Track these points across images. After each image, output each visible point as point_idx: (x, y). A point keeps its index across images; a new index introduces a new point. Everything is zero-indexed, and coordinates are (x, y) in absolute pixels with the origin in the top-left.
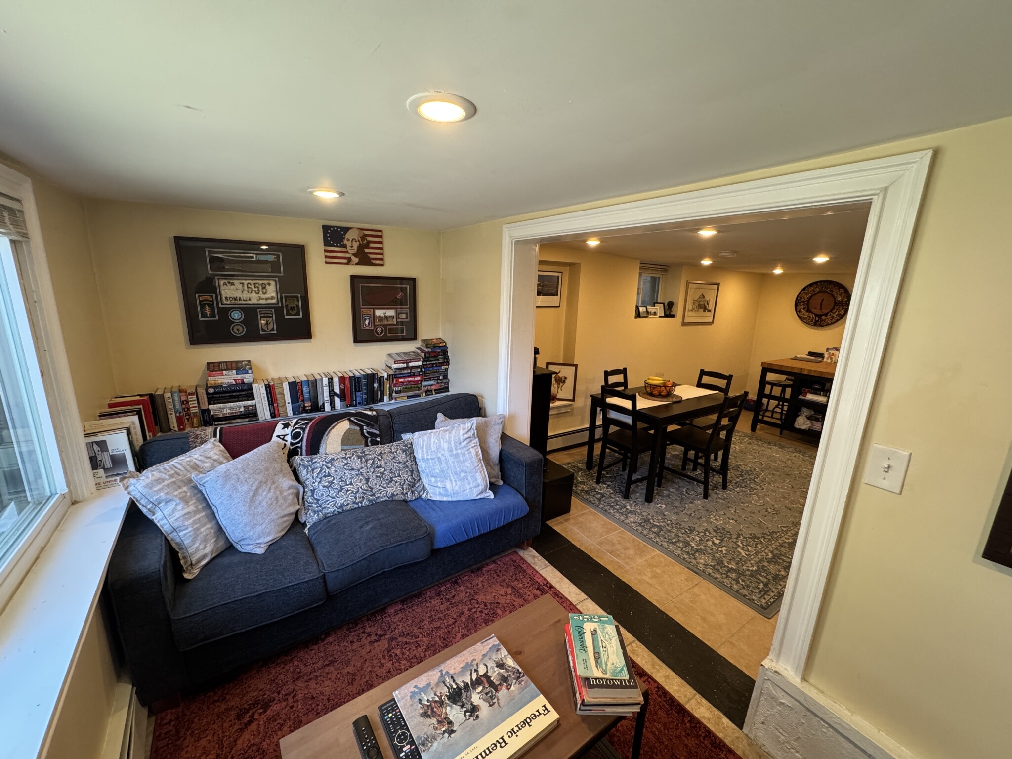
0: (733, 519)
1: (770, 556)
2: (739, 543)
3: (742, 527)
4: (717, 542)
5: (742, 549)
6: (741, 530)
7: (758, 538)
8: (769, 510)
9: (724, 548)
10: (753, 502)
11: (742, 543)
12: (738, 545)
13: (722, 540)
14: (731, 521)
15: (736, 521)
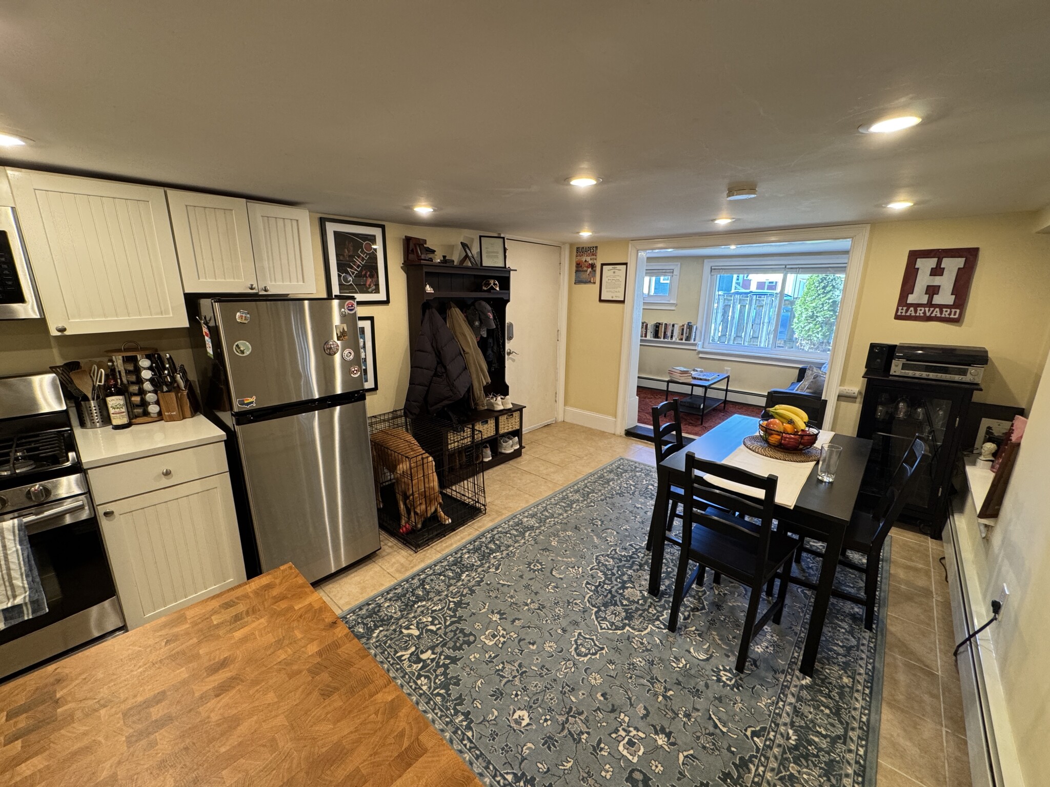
0: (638, 508)
1: (611, 483)
2: (633, 488)
3: (630, 502)
4: (650, 487)
5: (631, 485)
6: (631, 499)
7: (617, 494)
8: (600, 523)
9: (645, 483)
10: (615, 533)
11: (631, 489)
12: (634, 486)
13: (647, 488)
14: (640, 506)
15: (635, 506)
